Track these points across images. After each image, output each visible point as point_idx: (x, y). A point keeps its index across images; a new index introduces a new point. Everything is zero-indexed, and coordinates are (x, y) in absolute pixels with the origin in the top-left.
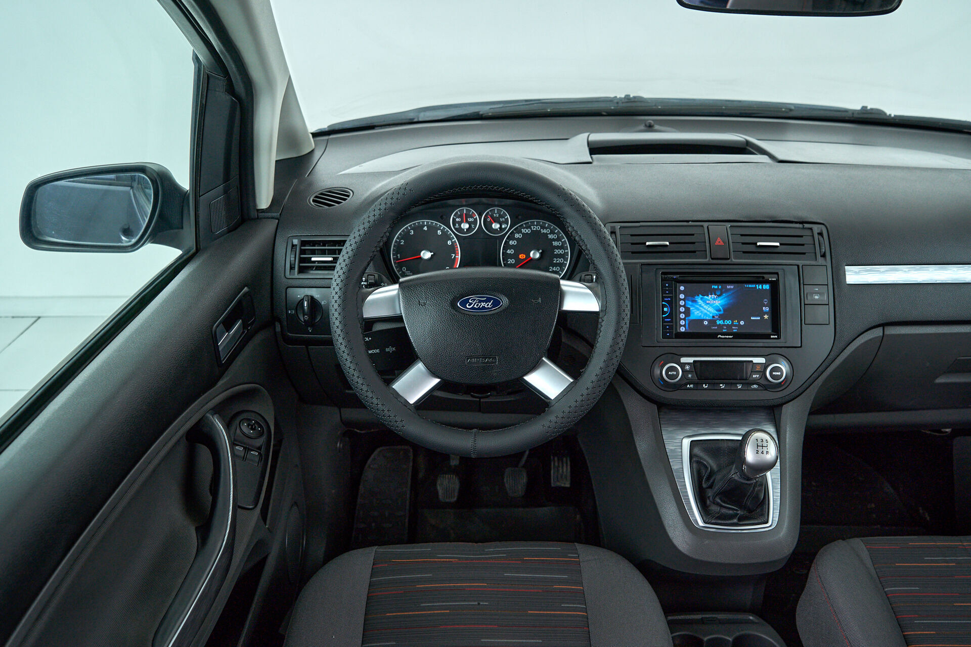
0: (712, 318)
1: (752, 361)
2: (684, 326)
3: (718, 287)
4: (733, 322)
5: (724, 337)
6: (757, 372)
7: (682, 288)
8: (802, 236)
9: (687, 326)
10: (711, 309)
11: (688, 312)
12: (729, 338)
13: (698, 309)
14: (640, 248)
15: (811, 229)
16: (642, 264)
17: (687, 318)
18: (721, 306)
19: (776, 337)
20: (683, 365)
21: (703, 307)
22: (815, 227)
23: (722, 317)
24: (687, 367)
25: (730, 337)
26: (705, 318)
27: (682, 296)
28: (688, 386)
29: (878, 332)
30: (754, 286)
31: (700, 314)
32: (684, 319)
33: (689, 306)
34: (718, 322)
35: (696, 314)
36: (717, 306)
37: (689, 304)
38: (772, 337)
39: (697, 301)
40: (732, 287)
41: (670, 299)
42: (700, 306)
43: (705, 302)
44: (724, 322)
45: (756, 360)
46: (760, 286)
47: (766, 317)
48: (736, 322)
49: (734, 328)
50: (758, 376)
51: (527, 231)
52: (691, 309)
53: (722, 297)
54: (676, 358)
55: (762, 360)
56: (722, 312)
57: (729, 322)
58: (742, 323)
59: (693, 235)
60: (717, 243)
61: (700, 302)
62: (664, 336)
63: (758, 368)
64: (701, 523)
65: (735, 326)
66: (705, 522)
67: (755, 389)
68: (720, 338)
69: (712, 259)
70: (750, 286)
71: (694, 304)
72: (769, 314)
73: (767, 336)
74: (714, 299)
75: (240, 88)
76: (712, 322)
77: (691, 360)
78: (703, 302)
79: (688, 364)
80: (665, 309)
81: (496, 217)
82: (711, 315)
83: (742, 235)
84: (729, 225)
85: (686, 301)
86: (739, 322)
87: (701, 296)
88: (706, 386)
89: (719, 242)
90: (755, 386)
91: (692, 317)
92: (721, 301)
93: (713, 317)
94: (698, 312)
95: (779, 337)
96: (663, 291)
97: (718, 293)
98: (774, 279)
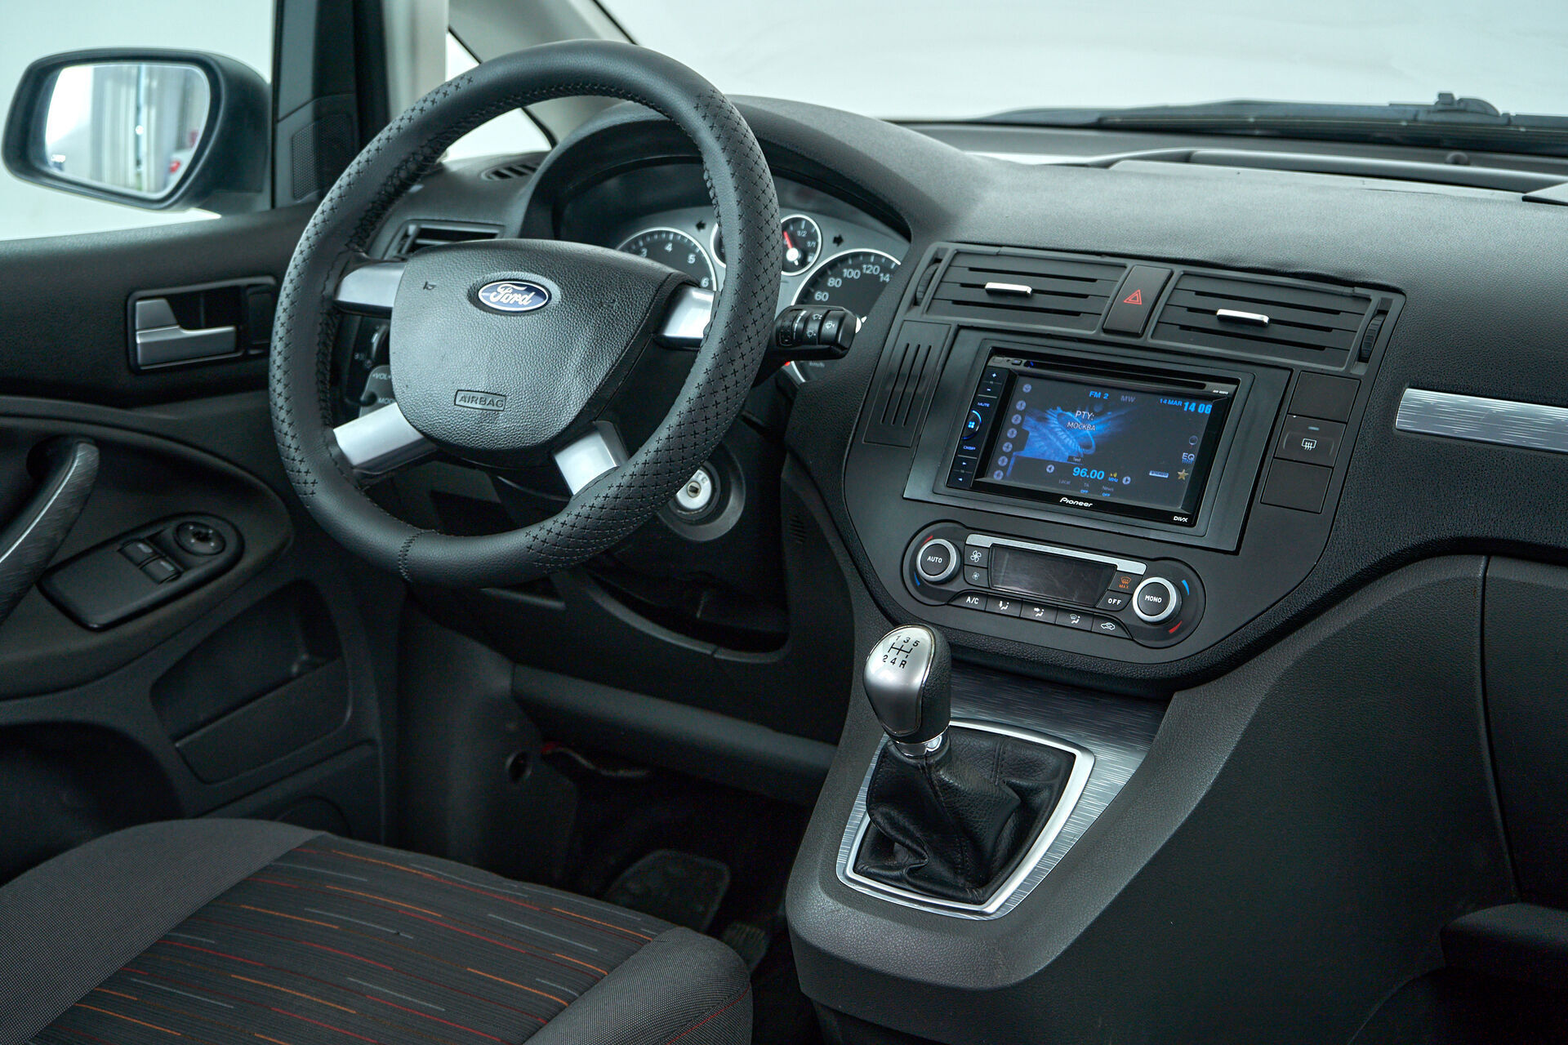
0: (1065, 461)
1: (1115, 566)
2: (1004, 469)
3: (1102, 395)
4: (1107, 476)
5: (1073, 503)
6: (1117, 593)
7: (1027, 388)
8: (1337, 312)
9: (1010, 469)
10: (1071, 442)
11: (1021, 441)
12: (1083, 507)
13: (1044, 437)
14: (976, 294)
15: (1365, 299)
16: (960, 327)
17: (1014, 453)
18: (1094, 437)
19: (1185, 520)
20: (965, 549)
21: (1055, 434)
22: (1376, 296)
23: (1088, 462)
24: (976, 556)
25: (1086, 504)
26: (1052, 459)
27: (1021, 405)
28: (969, 599)
29: (1475, 568)
30: (1180, 403)
31: (1046, 448)
32: (1009, 455)
33: (1027, 429)
34: (1077, 472)
35: (1037, 447)
36: (1086, 436)
37: (1031, 421)
38: (1176, 518)
39: (1047, 419)
40: (1132, 399)
41: (988, 405)
42: (1052, 431)
43: (1063, 423)
44: (1088, 473)
45: (1124, 565)
46: (1194, 404)
47: (1183, 474)
48: (1114, 476)
49: (1105, 488)
50: (1119, 601)
51: (853, 274)
52: (1030, 434)
53: (1103, 419)
54: (955, 531)
55: (1139, 568)
56: (1091, 452)
57: (1099, 475)
58: (1126, 480)
59: (1094, 280)
60: (1129, 300)
61: (1054, 422)
62: (950, 482)
63: (1124, 584)
64: (852, 873)
65: (1110, 484)
66: (856, 870)
67: (1107, 634)
68: (1064, 503)
69: (1106, 331)
70: (1171, 402)
71: (1040, 426)
72: (1191, 469)
73: (1166, 517)
74: (1085, 421)
76: (1064, 469)
77: (986, 541)
78: (1060, 423)
79: (977, 548)
80: (972, 425)
81: (801, 237)
82: (1067, 454)
83: (1198, 293)
84: (1178, 270)
85: (1027, 418)
86: (1120, 478)
87: (1059, 410)
88: (1004, 605)
89: (1135, 296)
90: (1109, 626)
91: (1026, 453)
92: (1098, 428)
93: (1070, 458)
94: (1043, 444)
95: (1192, 523)
96: (981, 387)
97: (1098, 410)
98: (1223, 390)
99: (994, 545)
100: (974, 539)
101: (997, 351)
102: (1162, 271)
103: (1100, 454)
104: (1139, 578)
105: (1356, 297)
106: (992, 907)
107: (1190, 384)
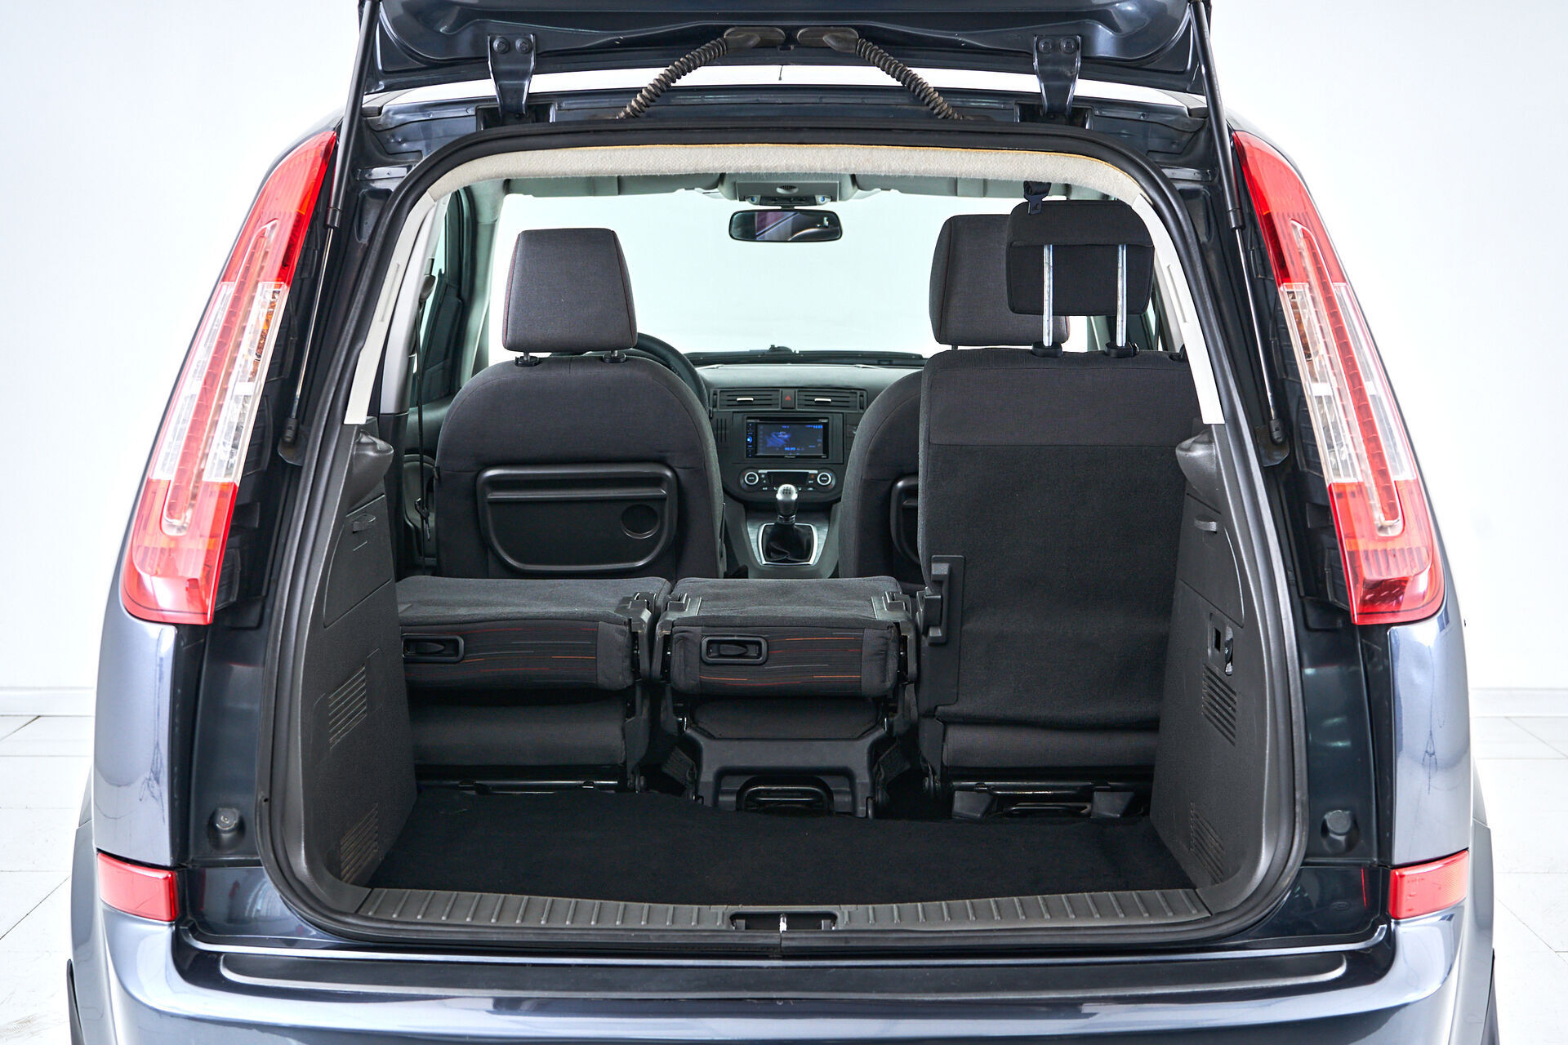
0: (781, 447)
1: (808, 473)
2: (762, 451)
3: (786, 427)
4: (796, 449)
5: (789, 457)
6: (811, 480)
7: (762, 427)
8: (849, 397)
9: (764, 451)
10: (781, 441)
11: (765, 443)
13: (772, 441)
14: (735, 403)
15: (856, 393)
16: (734, 412)
17: (764, 447)
18: (788, 439)
20: (759, 475)
22: (858, 392)
23: (789, 446)
24: (763, 476)
25: (793, 457)
26: (777, 446)
27: (761, 433)
28: (764, 489)
30: (812, 426)
31: (774, 444)
32: (762, 447)
33: (766, 439)
34: (786, 449)
35: (770, 443)
36: (785, 439)
37: (767, 437)
38: (822, 457)
39: (771, 435)
40: (795, 427)
41: (751, 433)
42: (774, 438)
43: (777, 435)
44: (790, 449)
45: (810, 472)
46: (817, 426)
47: (819, 445)
50: (812, 482)
52: (768, 440)
53: (789, 433)
54: (755, 469)
55: (816, 472)
57: (793, 449)
58: (802, 449)
59: (771, 395)
60: (787, 400)
61: (774, 436)
62: (747, 456)
63: (813, 477)
64: (764, 562)
65: (797, 451)
66: (766, 561)
67: (811, 491)
68: (786, 458)
69: (782, 409)
70: (809, 426)
71: (770, 438)
72: (822, 444)
73: (819, 457)
74: (784, 434)
75: (465, 294)
76: (782, 449)
77: (766, 471)
79: (763, 474)
80: (749, 440)
82: (781, 445)
83: (806, 395)
84: (797, 390)
85: (765, 436)
86: (799, 449)
87: (774, 432)
89: (788, 398)
90: (811, 489)
91: (768, 446)
92: (788, 436)
93: (783, 446)
95: (828, 457)
96: (748, 428)
97: (787, 431)
98: (825, 421)
99: (768, 473)
100: (760, 471)
101: (748, 418)
102: (792, 391)
103: (789, 443)
104: (816, 475)
105: (852, 393)
106: (811, 562)
107: (815, 420)
